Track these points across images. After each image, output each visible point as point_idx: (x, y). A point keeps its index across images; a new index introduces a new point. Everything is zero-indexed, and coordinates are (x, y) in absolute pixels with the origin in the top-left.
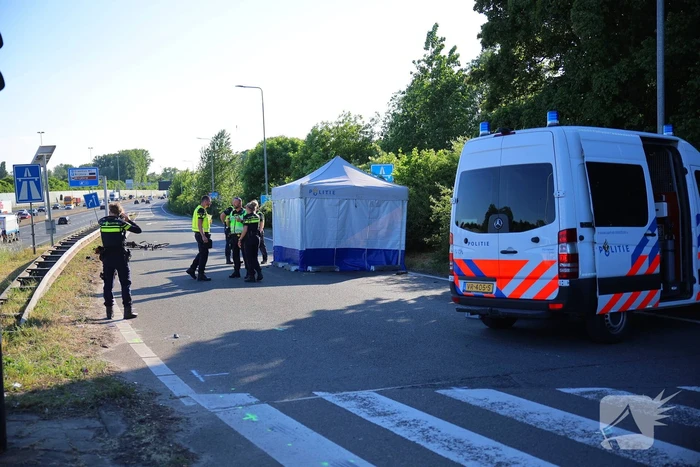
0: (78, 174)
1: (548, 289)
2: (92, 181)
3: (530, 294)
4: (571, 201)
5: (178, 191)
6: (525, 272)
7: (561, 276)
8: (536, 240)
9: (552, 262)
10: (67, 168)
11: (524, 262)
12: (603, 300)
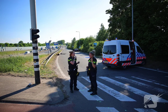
0: (55, 43)
1: (115, 62)
2: (57, 44)
3: (113, 63)
4: (119, 50)
5: (69, 46)
6: (112, 60)
7: (117, 61)
8: (114, 56)
9: (116, 59)
10: (54, 42)
11: (112, 59)
12: (123, 64)
